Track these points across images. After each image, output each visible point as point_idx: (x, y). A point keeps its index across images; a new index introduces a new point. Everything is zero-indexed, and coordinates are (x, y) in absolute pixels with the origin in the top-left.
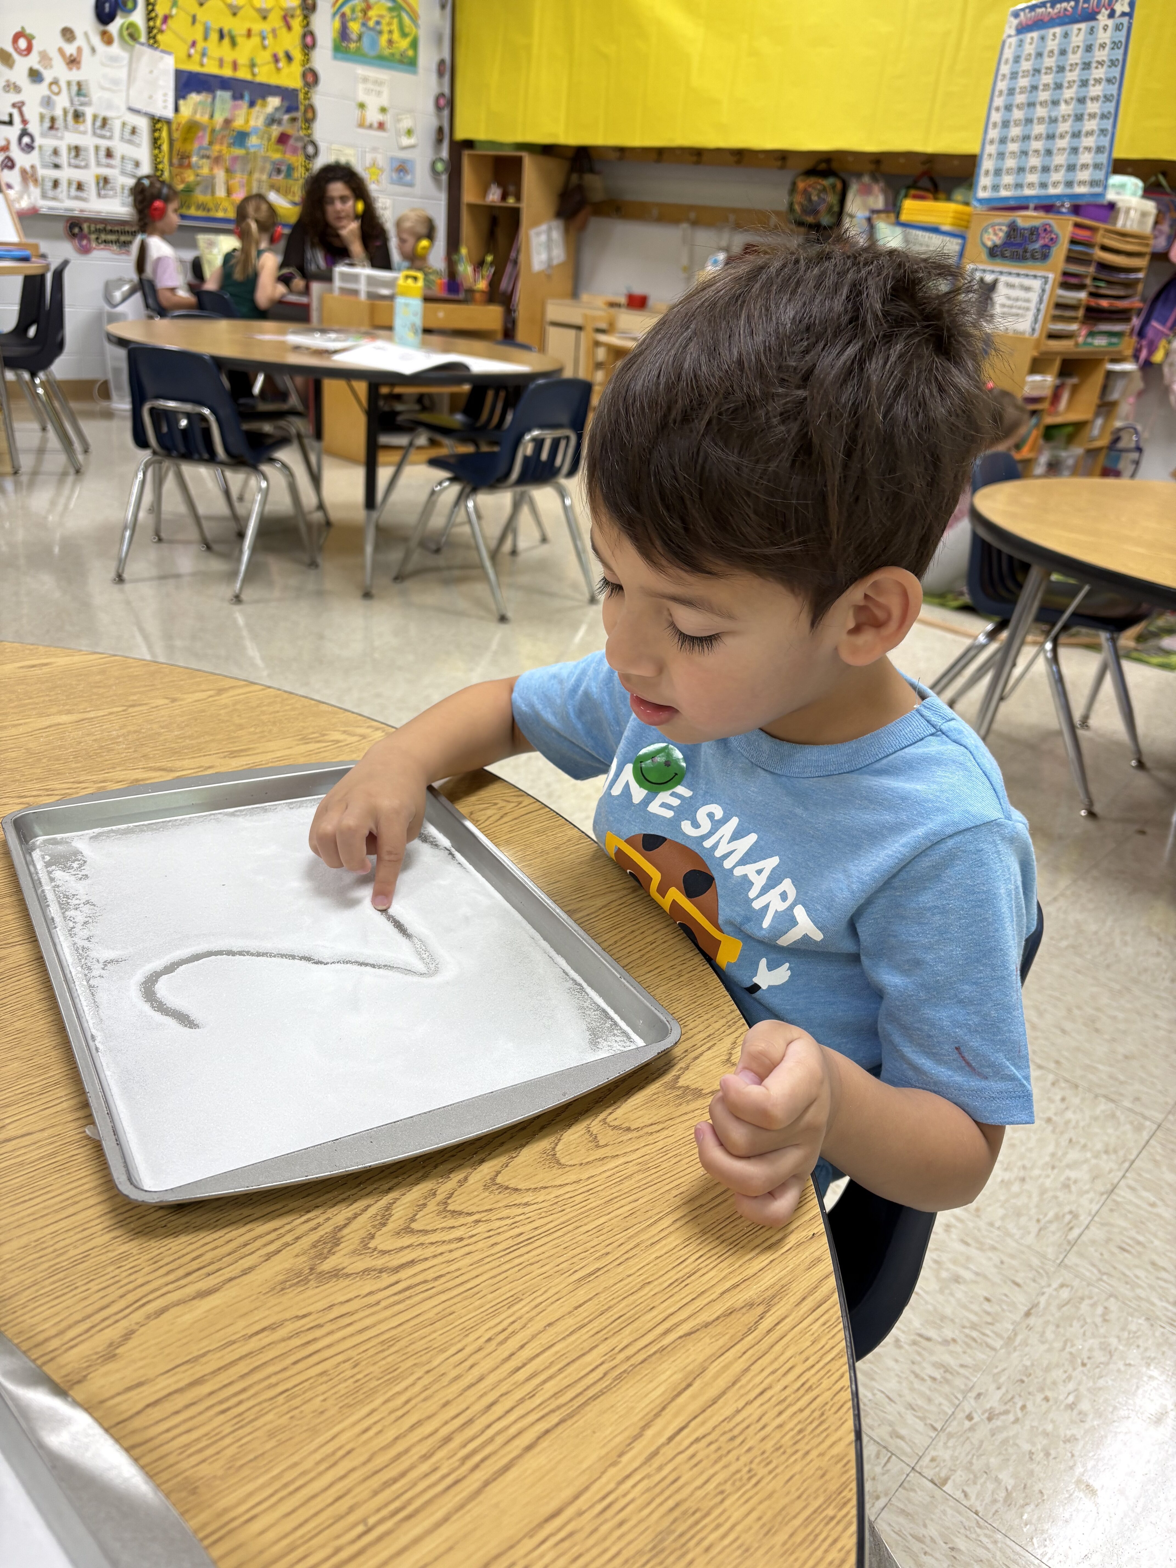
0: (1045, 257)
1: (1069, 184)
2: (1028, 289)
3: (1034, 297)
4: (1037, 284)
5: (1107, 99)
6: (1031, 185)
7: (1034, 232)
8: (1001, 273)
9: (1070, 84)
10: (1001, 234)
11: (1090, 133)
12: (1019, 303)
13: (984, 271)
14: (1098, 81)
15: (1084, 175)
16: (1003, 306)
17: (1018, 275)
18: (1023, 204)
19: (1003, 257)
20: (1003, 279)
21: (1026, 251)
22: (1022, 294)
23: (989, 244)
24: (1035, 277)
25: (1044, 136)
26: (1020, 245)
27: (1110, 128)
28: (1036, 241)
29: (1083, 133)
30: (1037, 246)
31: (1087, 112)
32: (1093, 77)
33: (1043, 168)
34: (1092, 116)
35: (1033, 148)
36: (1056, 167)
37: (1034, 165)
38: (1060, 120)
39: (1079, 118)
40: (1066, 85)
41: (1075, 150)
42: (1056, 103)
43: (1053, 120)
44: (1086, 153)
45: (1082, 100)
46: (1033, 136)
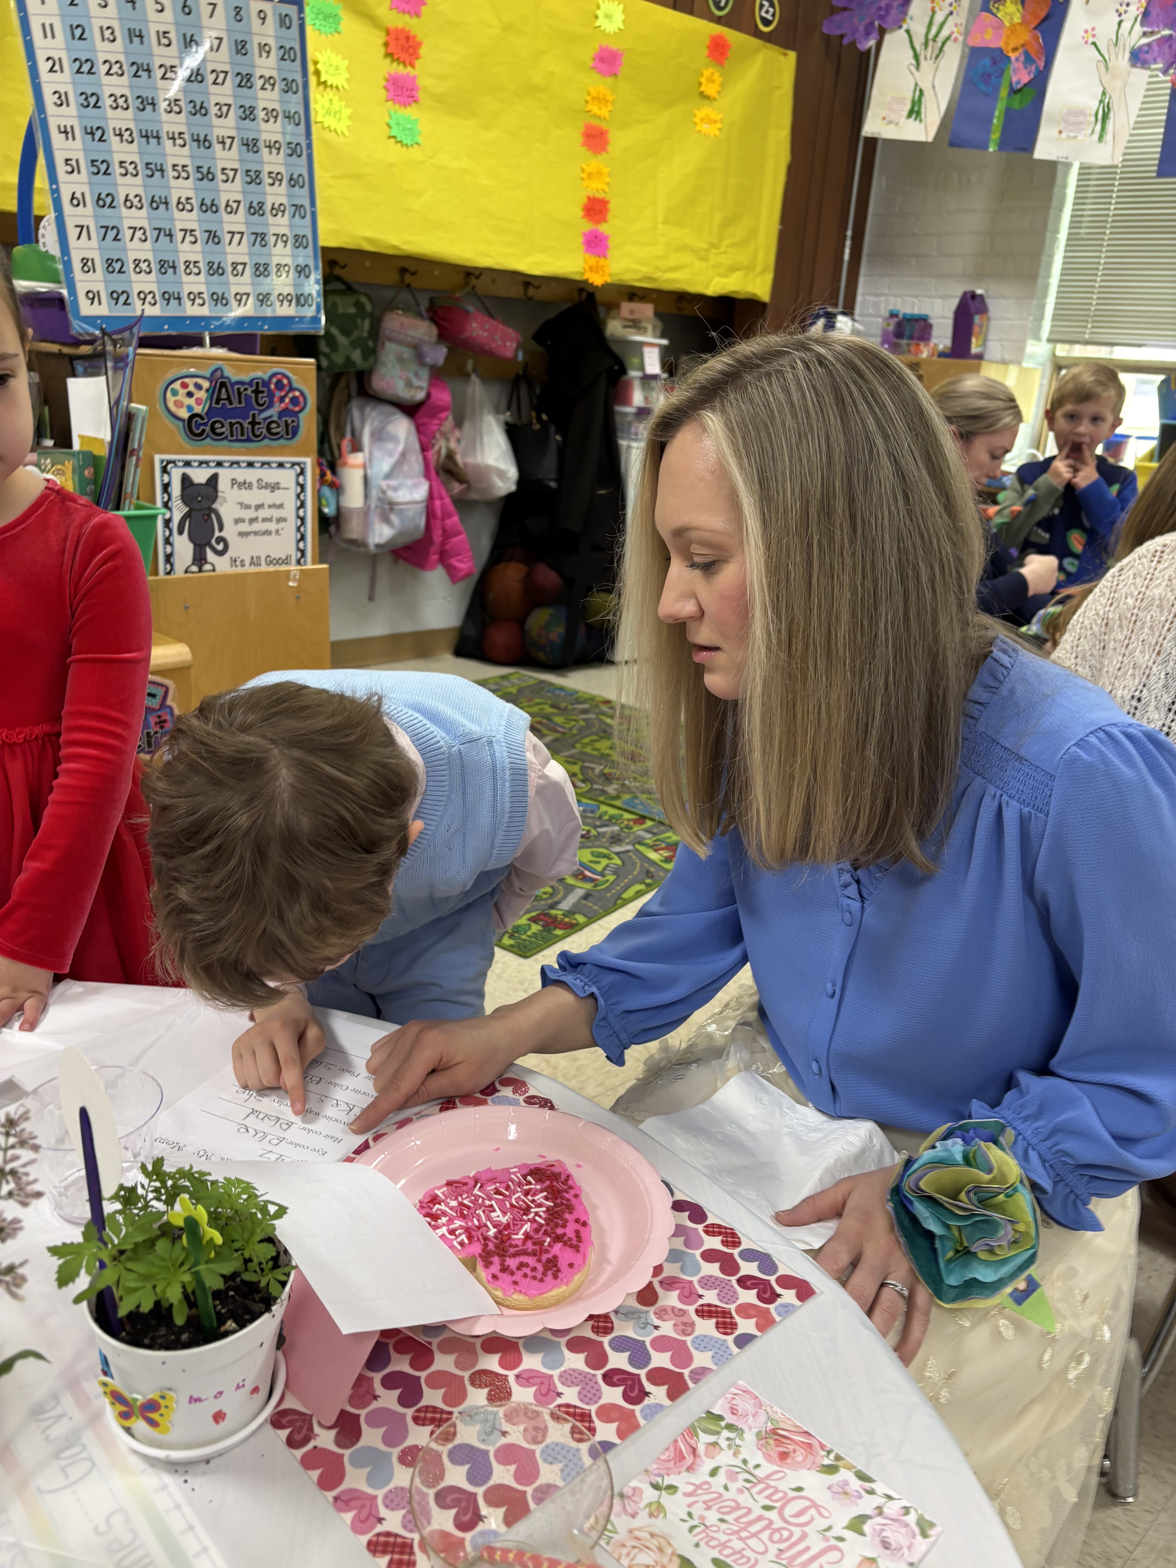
0: (292, 431)
1: (264, 299)
2: (274, 487)
3: (288, 498)
4: (287, 477)
5: (291, 149)
6: (194, 297)
7: (258, 387)
8: (219, 464)
9: (223, 111)
10: (202, 395)
11: (278, 210)
12: (262, 514)
13: (187, 464)
14: (271, 114)
15: (287, 284)
16: (237, 521)
17: (250, 465)
18: (190, 331)
19: (216, 435)
20: (225, 476)
21: (253, 423)
22: (267, 497)
23: (184, 414)
24: (281, 465)
25: (195, 203)
26: (242, 413)
27: (306, 202)
28: (271, 405)
29: (268, 207)
30: (273, 412)
31: (266, 169)
32: (261, 105)
33: (210, 264)
34: (276, 178)
35: (179, 225)
36: (235, 265)
37: (192, 258)
38: (220, 177)
39: (254, 178)
40: (214, 110)
41: (260, 238)
42: (203, 142)
43: (206, 175)
44: (280, 244)
45: (251, 145)
46: (174, 201)
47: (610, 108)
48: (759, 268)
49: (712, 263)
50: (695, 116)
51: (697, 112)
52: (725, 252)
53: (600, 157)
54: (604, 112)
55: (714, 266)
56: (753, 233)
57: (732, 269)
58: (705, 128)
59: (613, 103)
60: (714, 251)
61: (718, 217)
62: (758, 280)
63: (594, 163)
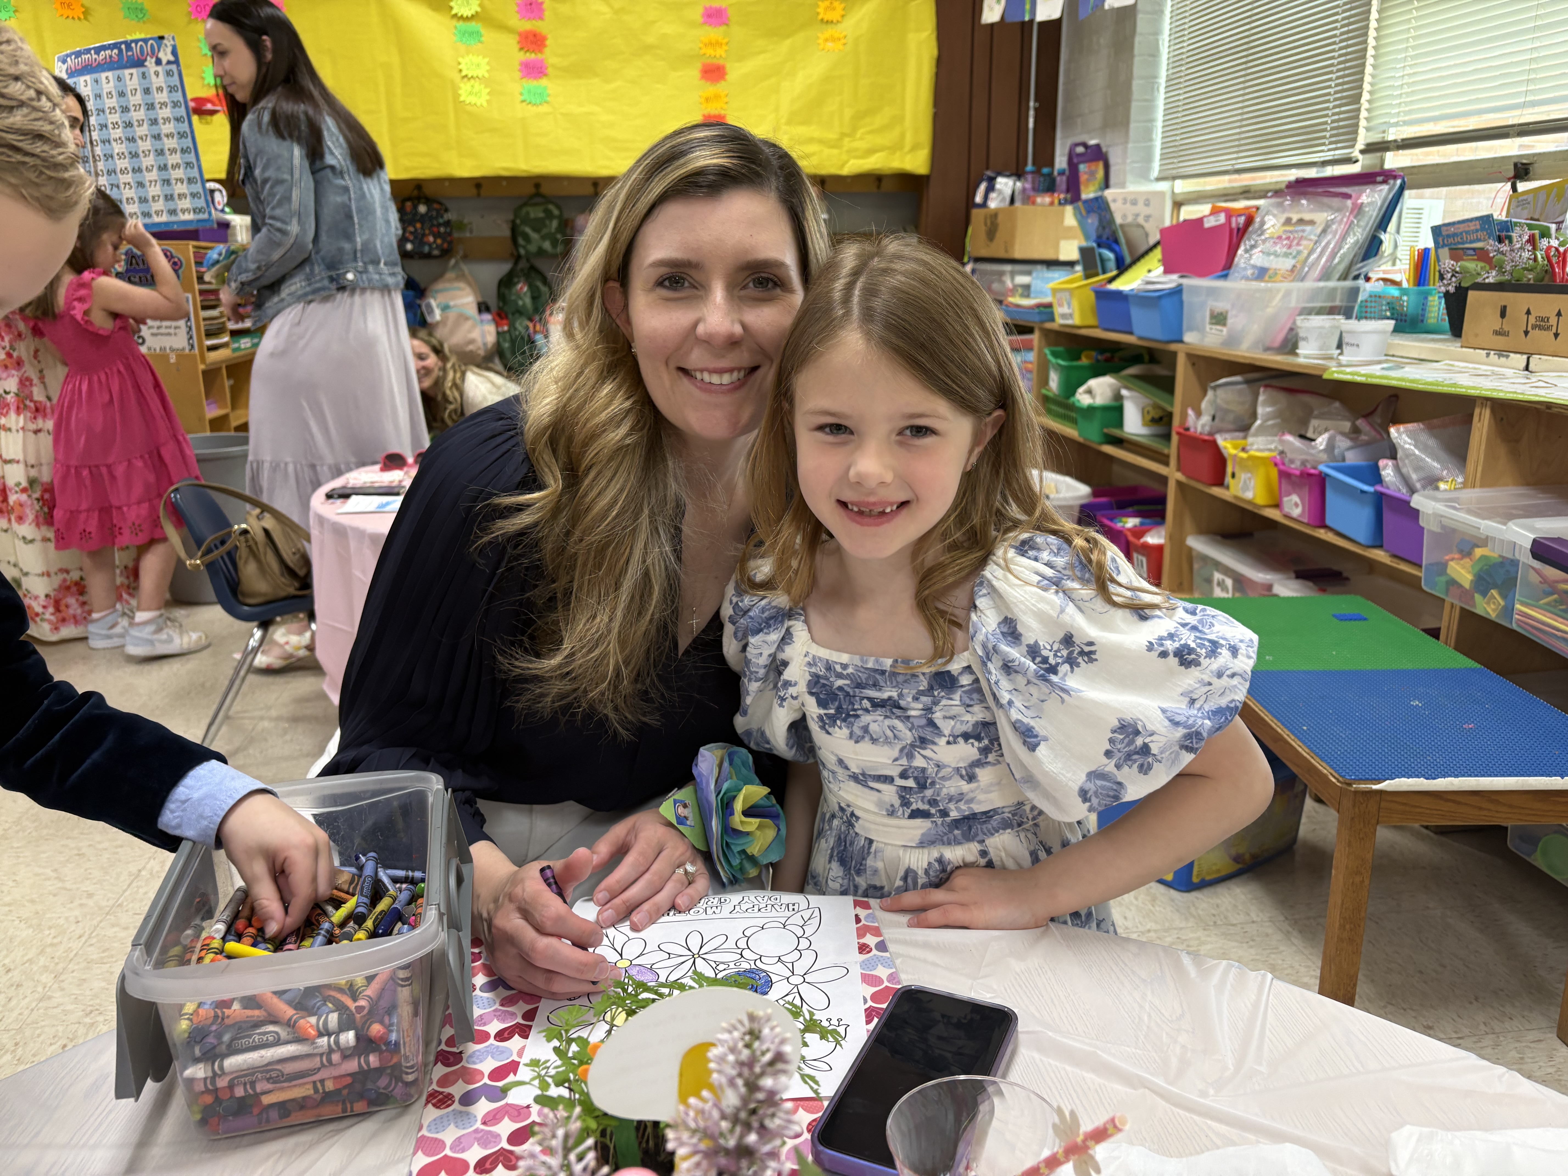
1: (173, 212)
5: (182, 135)
9: (140, 123)
10: (122, 263)
11: (176, 166)
14: (167, 120)
15: (186, 203)
25: (130, 169)
27: (194, 161)
29: (170, 166)
31: (166, 147)
32: (160, 116)
33: (140, 198)
34: (173, 151)
35: (122, 181)
36: (153, 197)
37: (130, 196)
38: (141, 155)
39: (160, 153)
40: (136, 124)
41: (167, 182)
42: (132, 140)
43: (134, 155)
44: (179, 184)
45: (157, 137)
46: (118, 170)
47: (725, 48)
48: (907, 147)
49: (845, 149)
50: (818, 38)
51: (820, 35)
52: (861, 139)
53: (718, 85)
54: (720, 52)
55: (849, 152)
56: (898, 119)
57: (871, 152)
58: (830, 45)
59: (727, 44)
60: (847, 140)
61: (848, 113)
62: (908, 157)
63: (711, 89)
